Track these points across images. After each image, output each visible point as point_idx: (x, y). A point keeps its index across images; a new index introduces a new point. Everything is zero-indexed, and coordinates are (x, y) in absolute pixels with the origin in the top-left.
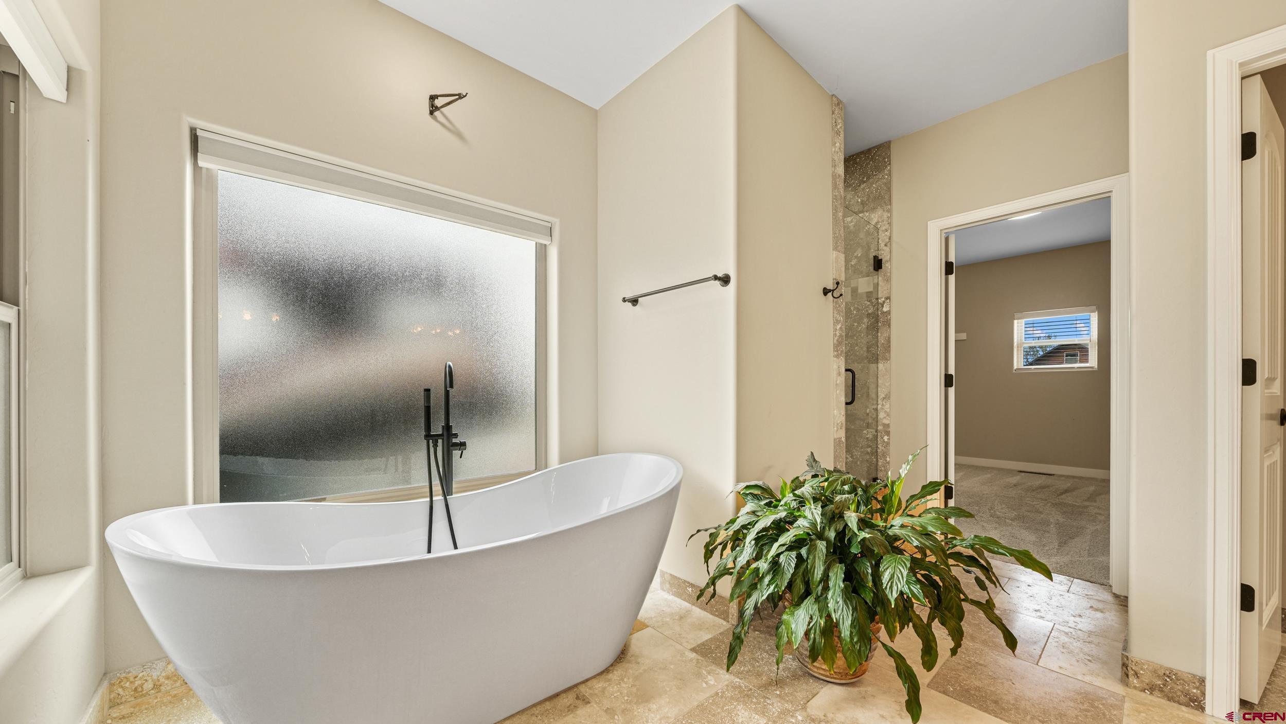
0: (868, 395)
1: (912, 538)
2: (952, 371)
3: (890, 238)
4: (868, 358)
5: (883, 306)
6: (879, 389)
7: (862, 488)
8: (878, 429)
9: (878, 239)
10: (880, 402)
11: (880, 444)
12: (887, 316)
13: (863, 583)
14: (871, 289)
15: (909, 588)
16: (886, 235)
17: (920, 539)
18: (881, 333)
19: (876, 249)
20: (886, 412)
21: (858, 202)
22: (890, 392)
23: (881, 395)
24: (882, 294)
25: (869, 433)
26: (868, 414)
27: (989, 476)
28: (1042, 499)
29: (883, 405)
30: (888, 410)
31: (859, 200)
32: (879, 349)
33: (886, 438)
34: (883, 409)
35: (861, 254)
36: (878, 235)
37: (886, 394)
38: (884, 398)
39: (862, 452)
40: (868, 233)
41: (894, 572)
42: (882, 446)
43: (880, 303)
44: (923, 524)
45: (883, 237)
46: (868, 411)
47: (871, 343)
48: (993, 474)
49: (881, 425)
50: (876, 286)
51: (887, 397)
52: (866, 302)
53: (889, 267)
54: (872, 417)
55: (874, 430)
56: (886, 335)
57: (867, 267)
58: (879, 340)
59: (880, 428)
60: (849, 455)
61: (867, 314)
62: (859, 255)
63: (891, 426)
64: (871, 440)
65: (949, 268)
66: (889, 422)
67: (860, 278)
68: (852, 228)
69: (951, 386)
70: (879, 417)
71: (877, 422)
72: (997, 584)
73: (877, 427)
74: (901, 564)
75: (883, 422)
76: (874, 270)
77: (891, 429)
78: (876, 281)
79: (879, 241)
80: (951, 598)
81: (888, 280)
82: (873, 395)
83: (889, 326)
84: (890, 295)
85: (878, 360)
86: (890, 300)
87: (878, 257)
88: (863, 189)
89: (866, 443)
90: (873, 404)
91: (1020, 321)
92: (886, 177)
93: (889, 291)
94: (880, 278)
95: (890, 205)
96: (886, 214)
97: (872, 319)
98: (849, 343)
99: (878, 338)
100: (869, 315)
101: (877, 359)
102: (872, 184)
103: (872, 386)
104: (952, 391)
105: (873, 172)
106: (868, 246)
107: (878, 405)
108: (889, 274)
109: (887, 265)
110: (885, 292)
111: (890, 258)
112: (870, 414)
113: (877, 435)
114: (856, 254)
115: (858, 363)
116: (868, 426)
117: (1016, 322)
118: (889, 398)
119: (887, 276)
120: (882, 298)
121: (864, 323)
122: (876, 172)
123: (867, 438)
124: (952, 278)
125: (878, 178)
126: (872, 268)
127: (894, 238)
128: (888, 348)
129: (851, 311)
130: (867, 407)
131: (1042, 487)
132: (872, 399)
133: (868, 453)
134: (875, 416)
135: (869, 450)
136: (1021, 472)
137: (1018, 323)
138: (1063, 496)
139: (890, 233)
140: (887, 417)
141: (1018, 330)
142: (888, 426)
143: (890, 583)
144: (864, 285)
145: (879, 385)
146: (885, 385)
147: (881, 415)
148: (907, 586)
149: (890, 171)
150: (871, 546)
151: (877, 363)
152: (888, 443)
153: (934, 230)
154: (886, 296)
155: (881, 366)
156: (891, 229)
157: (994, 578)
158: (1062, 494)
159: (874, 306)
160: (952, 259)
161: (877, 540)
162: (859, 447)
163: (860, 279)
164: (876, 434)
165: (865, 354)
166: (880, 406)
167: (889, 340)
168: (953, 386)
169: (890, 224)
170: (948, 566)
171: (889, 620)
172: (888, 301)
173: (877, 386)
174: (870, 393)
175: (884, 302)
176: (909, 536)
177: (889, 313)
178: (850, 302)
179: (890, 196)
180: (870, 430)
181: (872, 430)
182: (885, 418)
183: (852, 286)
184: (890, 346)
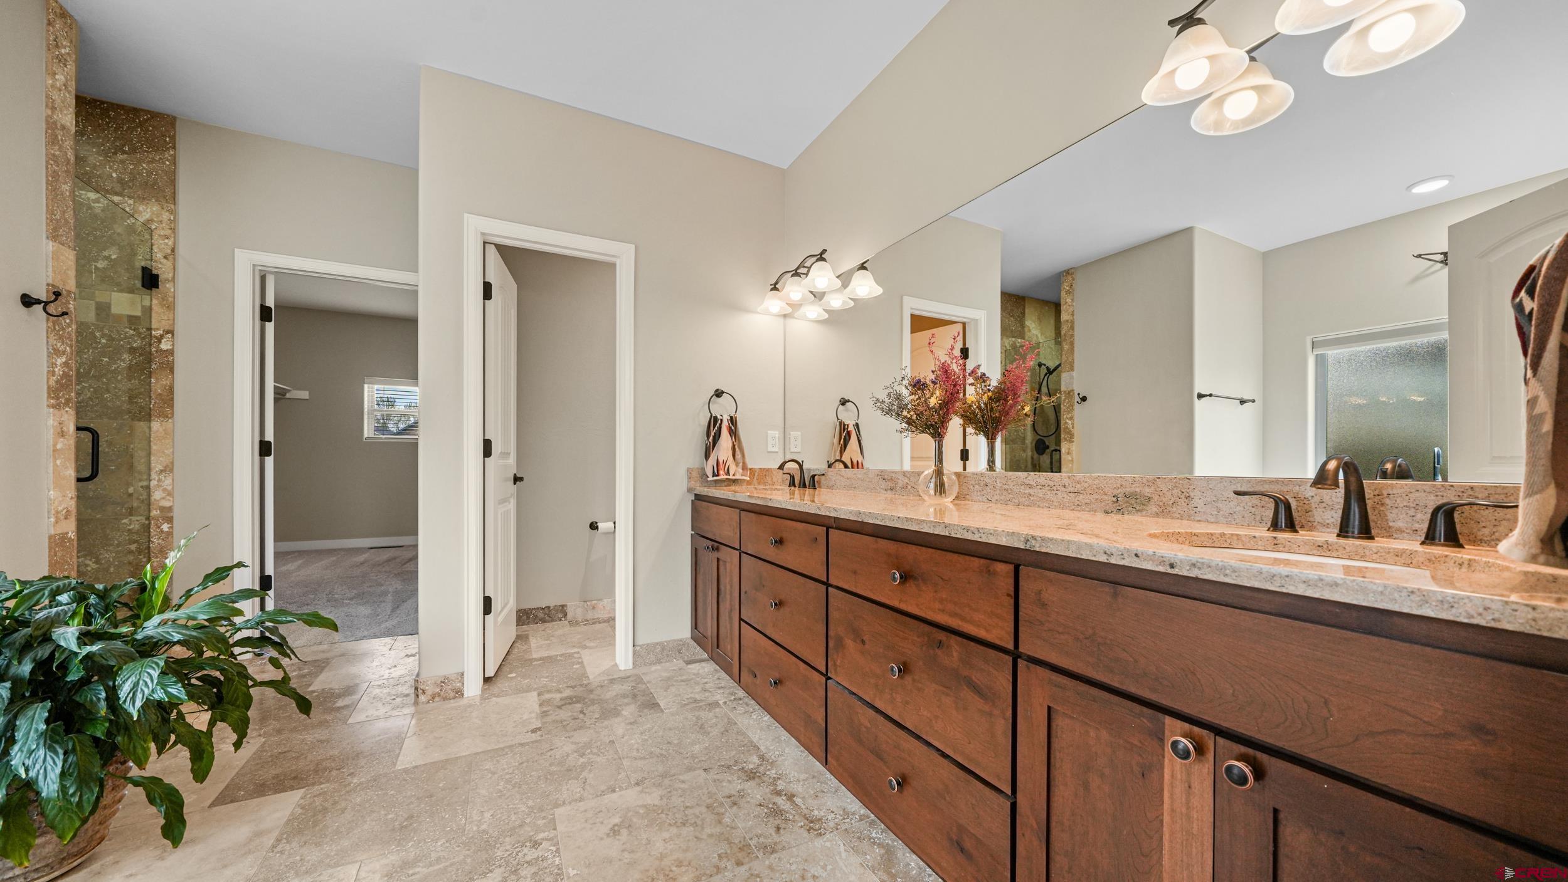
0: (131, 467)
1: (173, 634)
2: (270, 436)
3: (173, 250)
4: (130, 412)
5: (160, 342)
6: (152, 458)
7: (95, 594)
8: (152, 514)
9: (152, 245)
10: (154, 475)
11: (155, 535)
12: (167, 357)
13: (91, 717)
14: (138, 313)
15: (166, 692)
16: (167, 244)
17: (184, 631)
18: (157, 379)
19: (148, 257)
20: (165, 490)
21: (112, 176)
22: (172, 463)
23: (156, 466)
24: (159, 322)
25: (134, 523)
26: (131, 495)
27: (334, 558)
28: (386, 572)
29: (159, 480)
30: (170, 488)
31: (114, 175)
32: (153, 401)
33: (165, 527)
34: (158, 486)
35: (118, 257)
36: (152, 239)
37: (165, 465)
38: (162, 471)
39: (118, 552)
40: (131, 230)
41: (139, 680)
42: (158, 539)
43: (155, 337)
44: (191, 614)
45: (161, 246)
46: (131, 490)
47: (136, 391)
48: (339, 556)
49: (156, 509)
50: (148, 311)
51: (168, 469)
52: (128, 330)
53: (172, 290)
54: (138, 499)
55: (143, 518)
56: (165, 382)
57: (128, 278)
58: (153, 389)
59: (154, 513)
60: (90, 560)
61: (130, 348)
62: (113, 257)
63: (175, 510)
64: (137, 533)
65: (265, 314)
66: (171, 504)
67: (114, 291)
68: (98, 211)
69: (269, 455)
70: (152, 499)
71: (149, 505)
72: (292, 656)
73: (149, 511)
74: (151, 666)
75: (160, 505)
76: (143, 286)
77: (176, 514)
78: (147, 303)
79: (154, 247)
80: (236, 689)
81: (170, 307)
82: (141, 467)
83: (172, 371)
84: (174, 328)
85: (150, 418)
86: (173, 335)
87: (151, 270)
88: (122, 162)
89: (127, 538)
90: (141, 480)
91: (371, 385)
92: (167, 163)
93: (171, 322)
94: (155, 301)
95: (175, 204)
96: (167, 214)
97: (139, 357)
98: (90, 386)
99: (150, 386)
100: (132, 350)
101: (150, 415)
102: (140, 162)
103: (140, 454)
104: (269, 461)
105: (142, 145)
106: (132, 249)
107: (150, 481)
108: (171, 299)
109: (167, 286)
110: (163, 322)
111: (174, 277)
112: (135, 495)
113: (150, 523)
114: (106, 253)
115: (110, 418)
116: (131, 512)
117: (366, 386)
118: (172, 470)
119: (167, 300)
120: (158, 329)
121: (123, 361)
122: (148, 148)
123: (129, 530)
124: (270, 327)
125: (153, 159)
126: (138, 284)
127: (181, 251)
128: (168, 398)
129: (95, 337)
130: (128, 484)
131: (389, 561)
132: (140, 473)
133: (131, 552)
134: (145, 497)
135: (133, 547)
136: (372, 548)
137: (368, 388)
138: (408, 564)
139: (174, 243)
140: (168, 497)
141: (368, 395)
142: (170, 509)
143: (131, 695)
144: (124, 304)
145: (153, 451)
146: (164, 453)
147: (157, 495)
148: (162, 691)
149: (174, 157)
150: (104, 662)
151: (150, 421)
152: (170, 534)
153: (245, 263)
154: (167, 328)
155: (156, 425)
156: (174, 237)
157: (288, 651)
158: (405, 563)
159: (144, 338)
160: (270, 302)
161: (115, 651)
162: (112, 545)
163: (113, 293)
164: (147, 522)
165: (125, 406)
166: (153, 483)
167: (171, 390)
168: (271, 455)
169: (173, 230)
170: (233, 655)
171: (136, 744)
172: (170, 336)
173: (149, 454)
174: (136, 464)
175: (162, 336)
176: (168, 633)
177: (171, 352)
178: (93, 324)
179: (174, 193)
180: (133, 518)
181: (139, 518)
182: (163, 498)
183: (98, 300)
184: (172, 399)
